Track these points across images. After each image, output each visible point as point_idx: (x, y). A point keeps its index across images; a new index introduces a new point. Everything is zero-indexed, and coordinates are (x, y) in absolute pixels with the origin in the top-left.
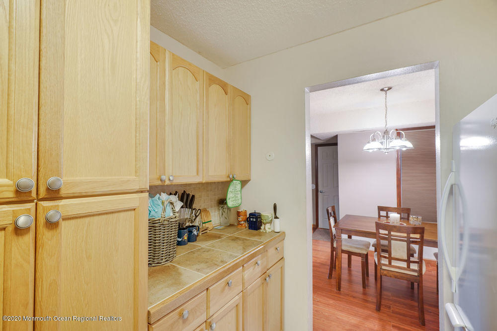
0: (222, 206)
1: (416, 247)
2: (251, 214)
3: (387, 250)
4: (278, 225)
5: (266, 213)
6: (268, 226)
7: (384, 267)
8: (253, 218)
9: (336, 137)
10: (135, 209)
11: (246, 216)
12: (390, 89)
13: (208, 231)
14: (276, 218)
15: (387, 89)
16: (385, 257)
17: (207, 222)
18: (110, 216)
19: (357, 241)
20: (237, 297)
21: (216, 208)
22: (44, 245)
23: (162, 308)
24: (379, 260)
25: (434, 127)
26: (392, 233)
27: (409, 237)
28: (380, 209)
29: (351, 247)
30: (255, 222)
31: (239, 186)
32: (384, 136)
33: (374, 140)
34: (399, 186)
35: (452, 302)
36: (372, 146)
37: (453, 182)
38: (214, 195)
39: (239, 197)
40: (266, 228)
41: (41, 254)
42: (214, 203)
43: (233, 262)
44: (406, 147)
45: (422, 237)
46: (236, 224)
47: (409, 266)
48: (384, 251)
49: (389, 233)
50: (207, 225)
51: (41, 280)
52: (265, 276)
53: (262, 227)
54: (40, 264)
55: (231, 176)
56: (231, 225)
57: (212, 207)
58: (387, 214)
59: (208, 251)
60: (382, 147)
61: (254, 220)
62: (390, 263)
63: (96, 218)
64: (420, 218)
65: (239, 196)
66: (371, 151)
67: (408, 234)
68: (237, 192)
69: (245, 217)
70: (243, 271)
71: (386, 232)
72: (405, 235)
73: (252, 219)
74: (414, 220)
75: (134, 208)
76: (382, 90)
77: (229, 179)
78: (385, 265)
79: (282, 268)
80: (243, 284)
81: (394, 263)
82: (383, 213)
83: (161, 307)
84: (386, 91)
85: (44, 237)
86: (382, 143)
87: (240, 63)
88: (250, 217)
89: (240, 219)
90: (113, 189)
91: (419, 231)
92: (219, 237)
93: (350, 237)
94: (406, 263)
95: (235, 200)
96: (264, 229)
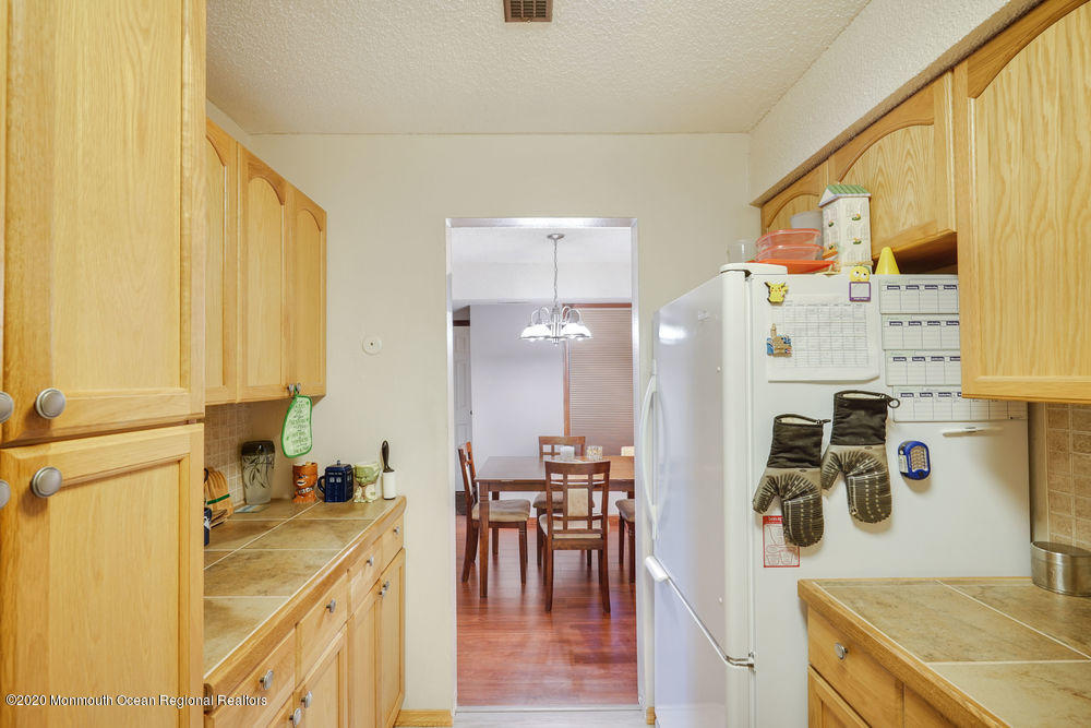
0: (253, 458)
1: (598, 496)
2: (328, 470)
3: (561, 507)
4: (392, 485)
5: (368, 462)
6: (370, 489)
7: (557, 536)
8: (335, 477)
9: (467, 309)
10: (179, 461)
11: (316, 474)
12: (561, 237)
13: (226, 520)
14: (387, 469)
15: (556, 236)
16: (559, 519)
17: (220, 499)
18: (136, 478)
19: (509, 502)
20: (340, 635)
21: (236, 464)
22: (18, 554)
23: (230, 672)
24: (550, 526)
25: (629, 305)
26: (570, 477)
27: (591, 480)
28: (543, 441)
29: (502, 514)
30: (339, 486)
31: (306, 410)
32: (552, 317)
33: (539, 322)
34: (567, 401)
35: (652, 554)
36: (536, 331)
37: (654, 390)
38: (231, 433)
39: (308, 435)
40: (367, 494)
41: (11, 576)
42: (231, 452)
43: (333, 563)
44: (583, 335)
45: (607, 477)
46: (287, 496)
47: (590, 526)
48: (556, 511)
49: (565, 477)
50: (220, 506)
51: (12, 639)
52: (380, 588)
53: (358, 493)
54: (9, 601)
55: (292, 389)
56: (276, 501)
57: (225, 463)
58: (553, 448)
59: (259, 556)
60: (549, 333)
61: (339, 480)
62: (565, 526)
63: (112, 483)
64: (600, 449)
65: (307, 430)
66: (532, 340)
67: (590, 475)
68: (303, 421)
69: (313, 478)
70: (349, 580)
71: (560, 477)
72: (586, 477)
73: (332, 480)
74: (594, 455)
75: (179, 458)
76: (550, 237)
77: (286, 394)
78: (558, 532)
79: (402, 569)
80: (349, 606)
81: (572, 525)
82: (547, 448)
83: (226, 671)
84: (555, 240)
85: (19, 534)
86: (549, 327)
87: (298, 133)
88: (326, 477)
89: (303, 482)
90: (147, 416)
91: (603, 468)
92: (264, 527)
93: (496, 497)
94: (586, 522)
95: (300, 440)
96: (363, 496)
